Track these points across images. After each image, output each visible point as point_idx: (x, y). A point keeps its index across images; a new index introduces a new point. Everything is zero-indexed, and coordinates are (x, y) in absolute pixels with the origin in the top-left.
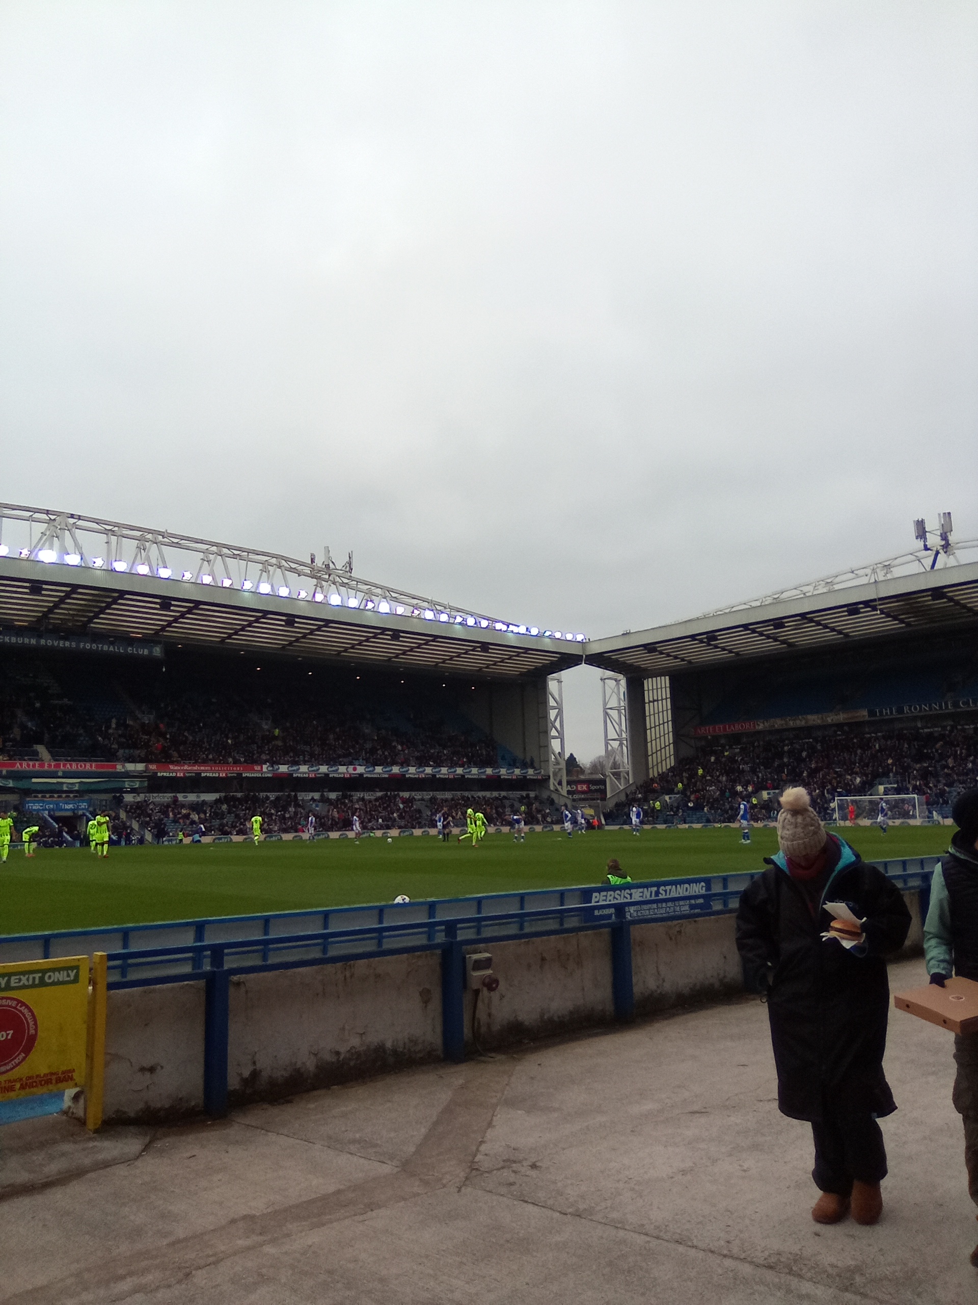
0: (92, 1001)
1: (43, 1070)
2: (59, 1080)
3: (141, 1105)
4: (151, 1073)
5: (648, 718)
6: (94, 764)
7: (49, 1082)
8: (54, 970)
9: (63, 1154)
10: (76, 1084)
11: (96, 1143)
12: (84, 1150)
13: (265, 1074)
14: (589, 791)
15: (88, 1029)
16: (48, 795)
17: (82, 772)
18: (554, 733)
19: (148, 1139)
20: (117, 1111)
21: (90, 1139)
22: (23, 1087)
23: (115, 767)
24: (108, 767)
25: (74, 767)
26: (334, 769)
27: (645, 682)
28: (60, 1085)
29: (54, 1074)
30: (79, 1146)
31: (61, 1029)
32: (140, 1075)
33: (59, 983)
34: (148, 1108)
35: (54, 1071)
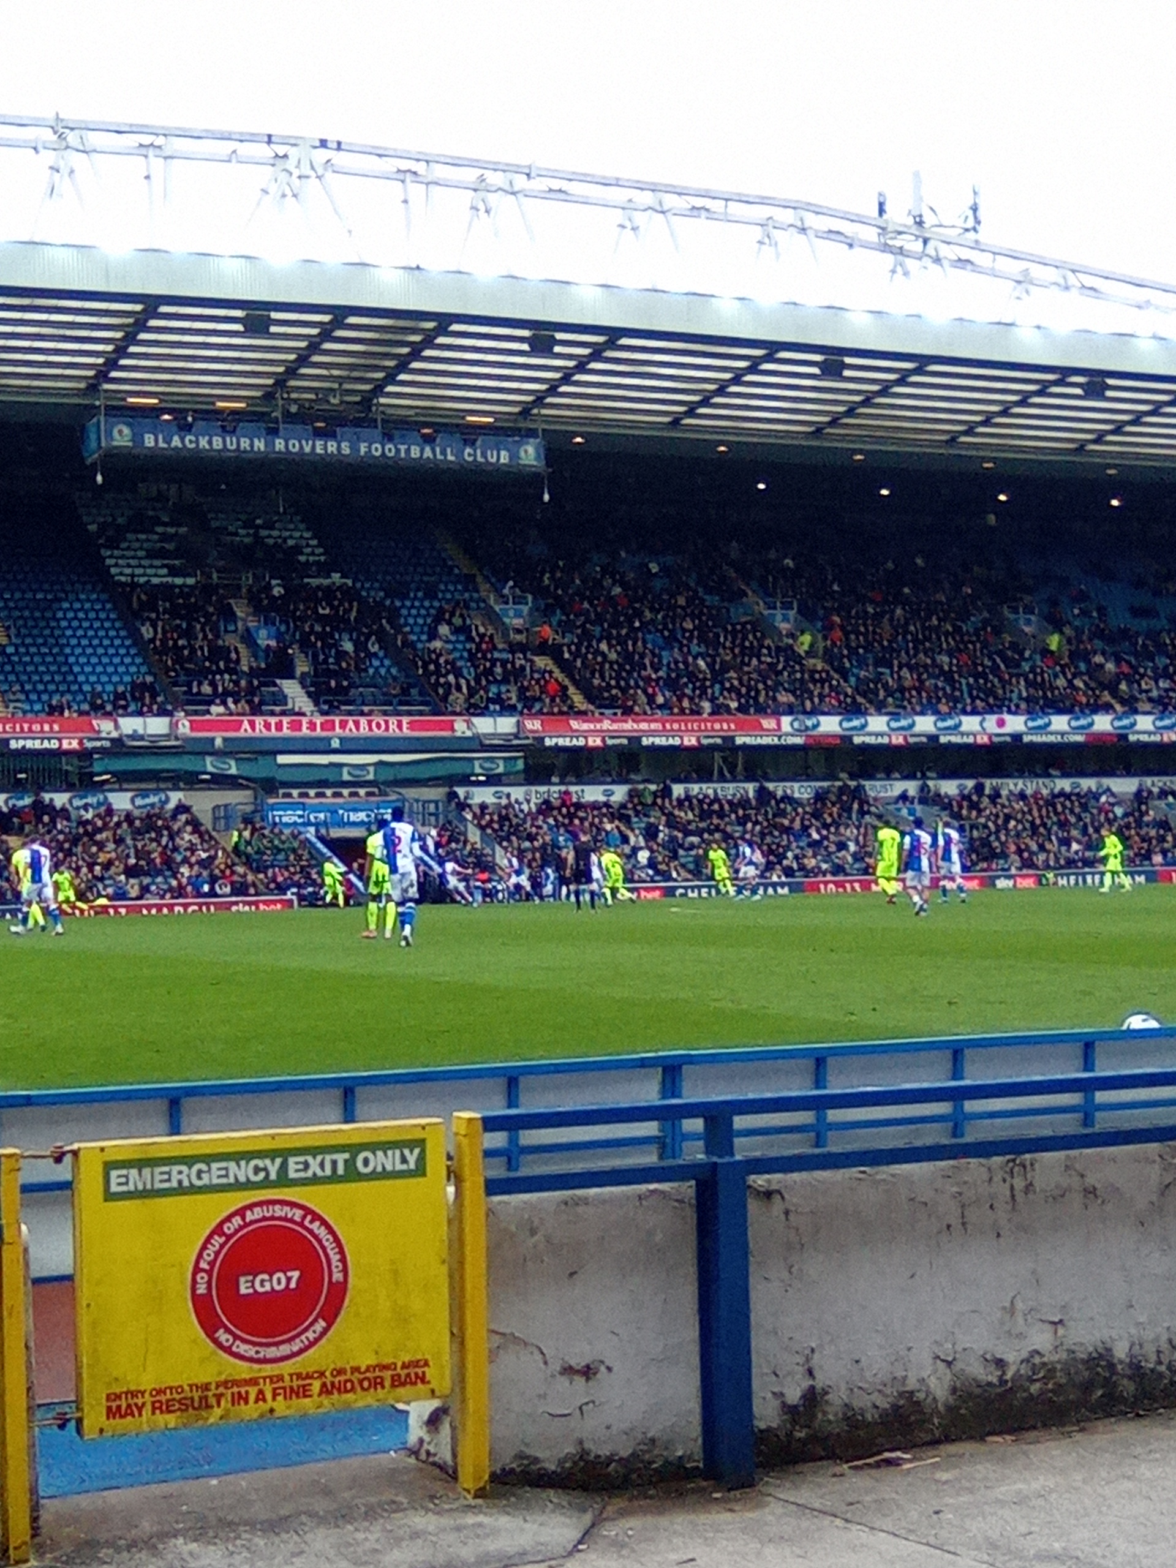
0: (456, 1219)
1: (366, 1360)
2: (398, 1382)
3: (571, 1449)
4: (588, 1379)
7: (378, 1383)
8: (373, 1147)
9: (415, 1535)
10: (433, 1391)
11: (481, 1518)
12: (458, 1529)
13: (836, 1399)
15: (451, 1276)
19: (588, 1518)
20: (520, 1456)
21: (468, 1509)
22: (325, 1390)
28: (401, 1391)
29: (385, 1367)
30: (446, 1521)
31: (395, 1272)
32: (564, 1381)
33: (385, 1175)
34: (584, 1454)
35: (387, 1361)
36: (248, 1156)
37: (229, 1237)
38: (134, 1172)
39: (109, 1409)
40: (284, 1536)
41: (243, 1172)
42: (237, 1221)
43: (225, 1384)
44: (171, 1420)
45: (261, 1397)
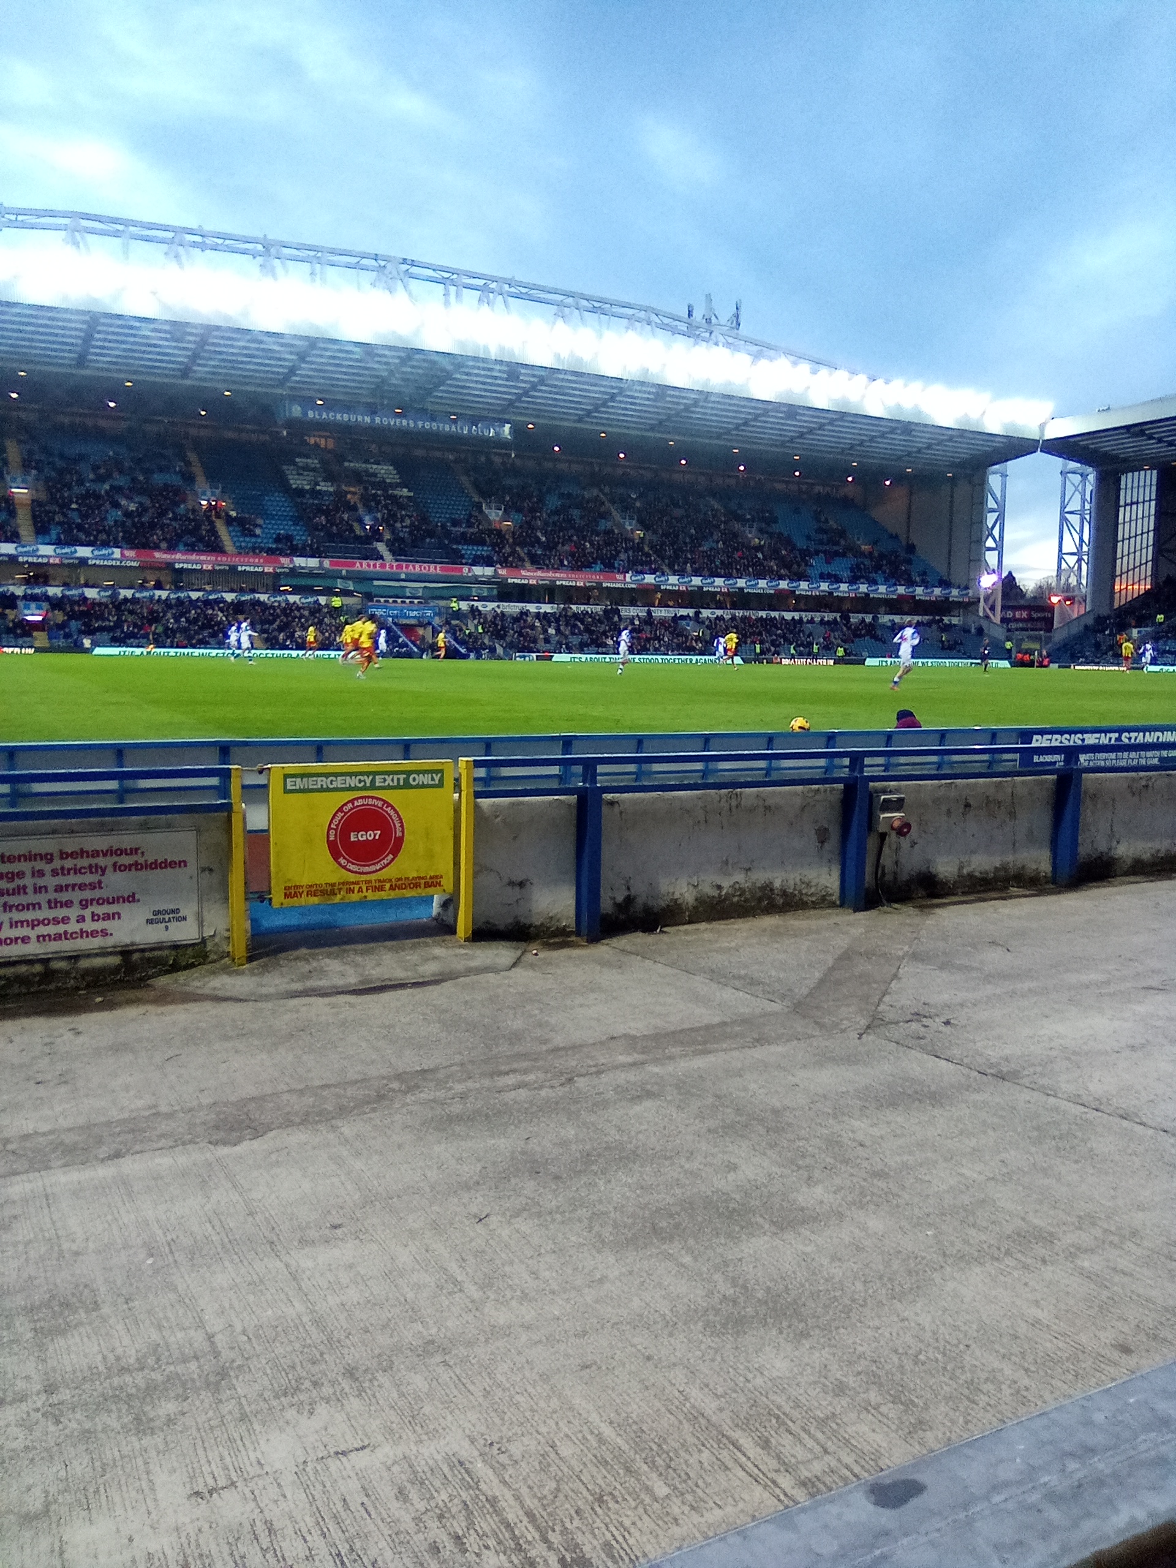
0: (458, 809)
1: (413, 874)
2: (428, 885)
3: (510, 920)
4: (520, 887)
5: (1120, 527)
6: (438, 566)
7: (417, 886)
8: (418, 772)
9: (435, 958)
10: (444, 890)
11: (467, 951)
12: (456, 955)
13: (640, 901)
14: (1030, 619)
15: (454, 836)
16: (391, 600)
17: (425, 575)
18: (990, 543)
19: (519, 953)
20: (489, 923)
21: (461, 946)
22: (392, 888)
23: (461, 570)
24: (453, 570)
25: (417, 568)
26: (709, 581)
27: (1123, 478)
28: (430, 891)
29: (423, 878)
30: (451, 952)
31: (427, 834)
32: (509, 889)
33: (423, 786)
34: (518, 923)
35: (422, 875)
36: (356, 774)
37: (346, 813)
38: (299, 780)
39: (285, 894)
40: (372, 957)
41: (353, 782)
42: (350, 806)
43: (343, 883)
44: (315, 900)
45: (360, 890)
